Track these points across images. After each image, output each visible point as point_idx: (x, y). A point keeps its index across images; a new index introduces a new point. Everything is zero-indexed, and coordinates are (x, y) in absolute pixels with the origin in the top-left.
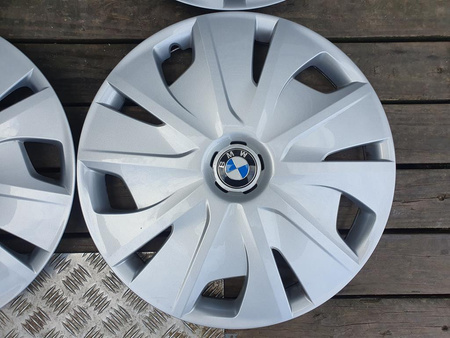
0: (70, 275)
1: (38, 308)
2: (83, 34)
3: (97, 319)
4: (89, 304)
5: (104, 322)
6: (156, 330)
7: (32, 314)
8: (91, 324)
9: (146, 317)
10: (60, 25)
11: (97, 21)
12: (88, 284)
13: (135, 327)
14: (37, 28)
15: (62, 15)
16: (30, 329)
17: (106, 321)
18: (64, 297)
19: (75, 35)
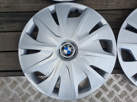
0: (108, 81)
1: (99, 91)
2: (110, 8)
3: (117, 94)
4: (114, 89)
5: (119, 95)
6: (135, 97)
7: (97, 93)
8: (115, 95)
9: (132, 94)
10: (103, 5)
11: (114, 4)
12: (114, 83)
13: (129, 96)
14: (96, 6)
15: (103, 2)
16: (97, 97)
17: (120, 95)
18: (107, 87)
19: (107, 8)
